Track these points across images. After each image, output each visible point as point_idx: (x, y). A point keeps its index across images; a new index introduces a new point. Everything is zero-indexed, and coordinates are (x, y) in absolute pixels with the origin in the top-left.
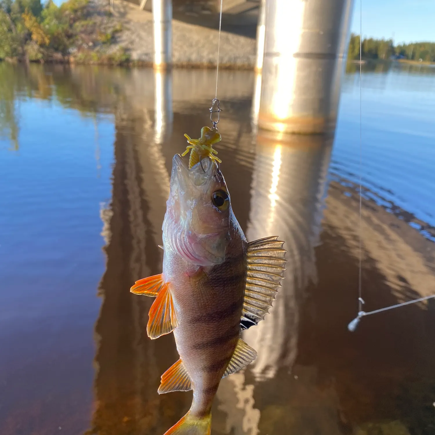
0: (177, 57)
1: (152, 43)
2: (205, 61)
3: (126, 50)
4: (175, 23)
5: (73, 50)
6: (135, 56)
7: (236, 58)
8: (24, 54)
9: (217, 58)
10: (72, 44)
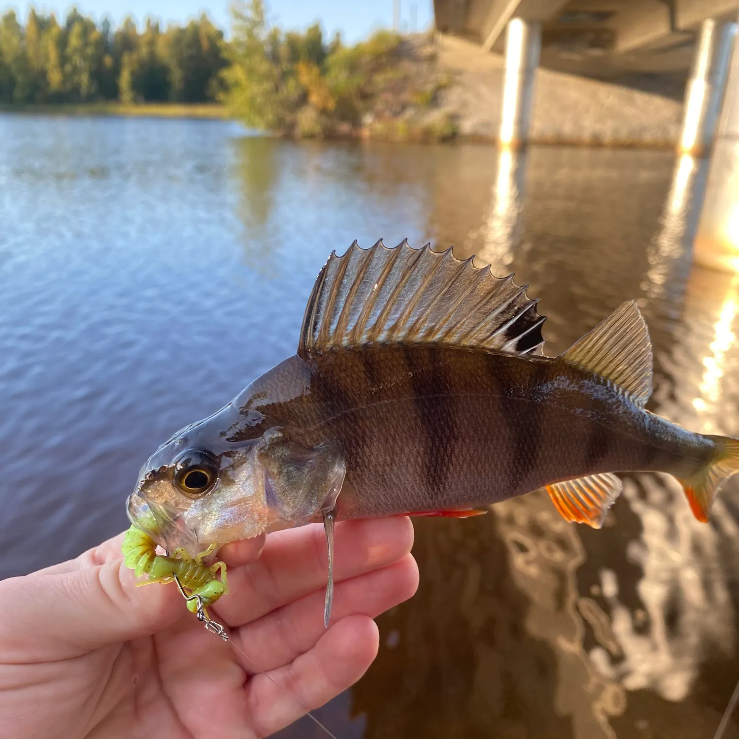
0: (538, 127)
1: (499, 106)
2: (586, 135)
3: (453, 118)
4: (542, 75)
5: (368, 119)
6: (467, 126)
7: (643, 129)
8: (292, 126)
9: (607, 130)
10: (368, 109)
